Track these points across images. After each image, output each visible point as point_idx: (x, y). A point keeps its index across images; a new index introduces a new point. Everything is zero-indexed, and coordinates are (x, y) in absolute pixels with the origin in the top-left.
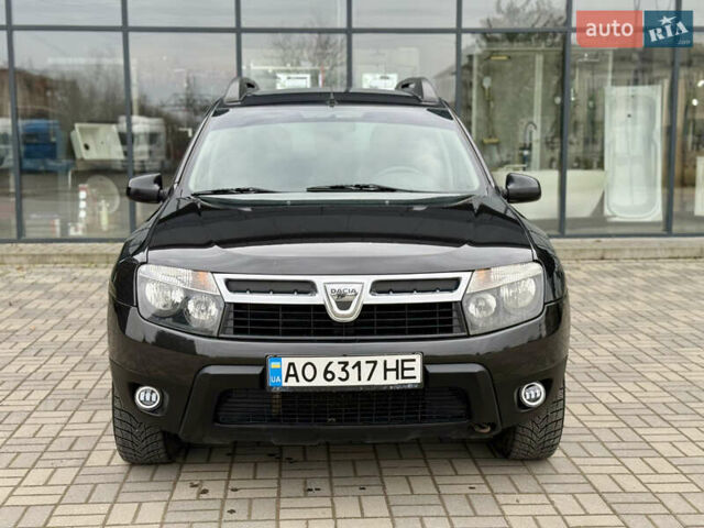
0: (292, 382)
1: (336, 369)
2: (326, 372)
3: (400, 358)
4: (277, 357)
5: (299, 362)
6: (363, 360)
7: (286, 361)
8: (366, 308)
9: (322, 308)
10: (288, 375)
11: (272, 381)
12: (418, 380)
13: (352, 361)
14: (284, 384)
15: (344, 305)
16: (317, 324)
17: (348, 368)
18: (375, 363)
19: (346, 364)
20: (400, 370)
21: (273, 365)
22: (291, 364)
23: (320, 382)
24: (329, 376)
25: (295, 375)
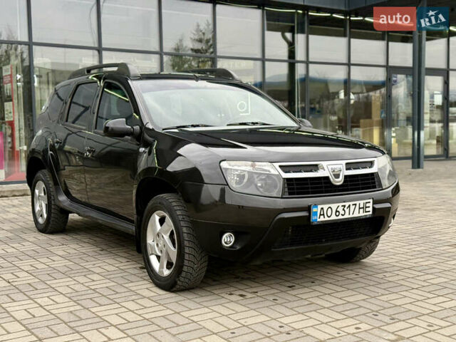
0: (322, 219)
1: (340, 209)
2: (337, 211)
3: (365, 201)
4: (316, 205)
5: (325, 207)
6: (351, 203)
7: (320, 207)
8: (346, 177)
9: (327, 178)
10: (320, 215)
11: (313, 218)
12: (371, 213)
13: (347, 204)
14: (318, 220)
15: (337, 176)
16: (326, 187)
17: (345, 209)
18: (355, 205)
19: (344, 206)
20: (365, 208)
21: (314, 210)
22: (322, 208)
23: (334, 217)
24: (337, 214)
25: (323, 215)
